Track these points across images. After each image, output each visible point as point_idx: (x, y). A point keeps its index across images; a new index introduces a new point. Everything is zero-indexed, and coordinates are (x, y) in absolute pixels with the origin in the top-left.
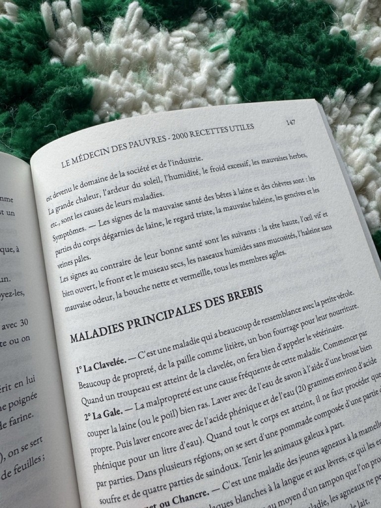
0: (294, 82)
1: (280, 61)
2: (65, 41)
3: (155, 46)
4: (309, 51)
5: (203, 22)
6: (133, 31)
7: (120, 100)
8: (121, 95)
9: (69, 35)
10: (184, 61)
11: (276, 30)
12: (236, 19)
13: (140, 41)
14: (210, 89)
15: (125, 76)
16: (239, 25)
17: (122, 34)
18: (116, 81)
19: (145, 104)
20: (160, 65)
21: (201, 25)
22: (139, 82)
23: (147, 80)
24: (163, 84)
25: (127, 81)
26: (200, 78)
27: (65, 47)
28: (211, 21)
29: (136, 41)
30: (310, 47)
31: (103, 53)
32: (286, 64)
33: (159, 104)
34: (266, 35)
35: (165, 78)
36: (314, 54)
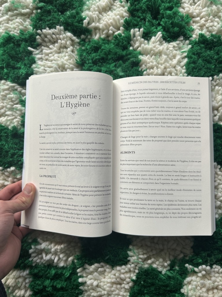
0: (205, 69)
1: (203, 60)
2: (136, 42)
3: (163, 49)
4: (215, 58)
5: (181, 41)
6: (157, 42)
7: (148, 65)
8: (149, 63)
9: (137, 40)
10: (171, 54)
11: (206, 48)
12: (193, 41)
13: (159, 46)
14: (177, 66)
15: (151, 57)
16: (193, 44)
17: (154, 43)
18: (148, 58)
19: (155, 67)
20: (163, 55)
21: (180, 42)
22: (155, 60)
23: (157, 59)
24: (162, 62)
25: (151, 59)
26: (175, 61)
27: (135, 44)
28: (184, 41)
29: (157, 46)
30: (216, 57)
31: (146, 48)
32: (205, 62)
33: (160, 68)
34: (202, 50)
35: (163, 60)
36: (216, 60)
